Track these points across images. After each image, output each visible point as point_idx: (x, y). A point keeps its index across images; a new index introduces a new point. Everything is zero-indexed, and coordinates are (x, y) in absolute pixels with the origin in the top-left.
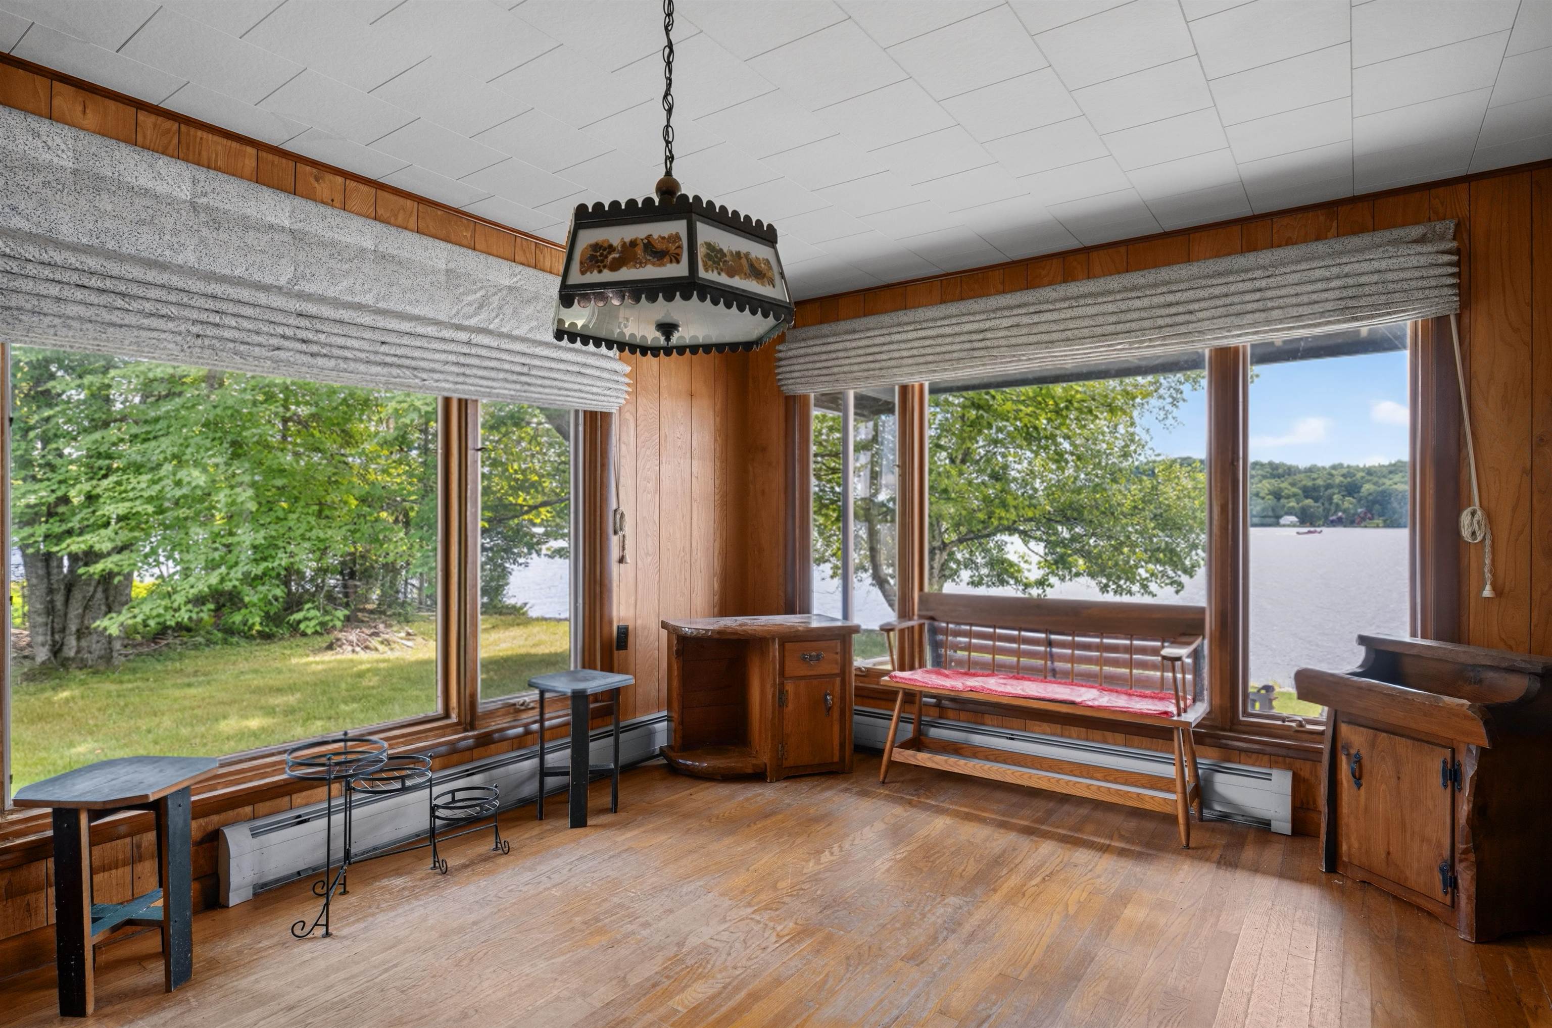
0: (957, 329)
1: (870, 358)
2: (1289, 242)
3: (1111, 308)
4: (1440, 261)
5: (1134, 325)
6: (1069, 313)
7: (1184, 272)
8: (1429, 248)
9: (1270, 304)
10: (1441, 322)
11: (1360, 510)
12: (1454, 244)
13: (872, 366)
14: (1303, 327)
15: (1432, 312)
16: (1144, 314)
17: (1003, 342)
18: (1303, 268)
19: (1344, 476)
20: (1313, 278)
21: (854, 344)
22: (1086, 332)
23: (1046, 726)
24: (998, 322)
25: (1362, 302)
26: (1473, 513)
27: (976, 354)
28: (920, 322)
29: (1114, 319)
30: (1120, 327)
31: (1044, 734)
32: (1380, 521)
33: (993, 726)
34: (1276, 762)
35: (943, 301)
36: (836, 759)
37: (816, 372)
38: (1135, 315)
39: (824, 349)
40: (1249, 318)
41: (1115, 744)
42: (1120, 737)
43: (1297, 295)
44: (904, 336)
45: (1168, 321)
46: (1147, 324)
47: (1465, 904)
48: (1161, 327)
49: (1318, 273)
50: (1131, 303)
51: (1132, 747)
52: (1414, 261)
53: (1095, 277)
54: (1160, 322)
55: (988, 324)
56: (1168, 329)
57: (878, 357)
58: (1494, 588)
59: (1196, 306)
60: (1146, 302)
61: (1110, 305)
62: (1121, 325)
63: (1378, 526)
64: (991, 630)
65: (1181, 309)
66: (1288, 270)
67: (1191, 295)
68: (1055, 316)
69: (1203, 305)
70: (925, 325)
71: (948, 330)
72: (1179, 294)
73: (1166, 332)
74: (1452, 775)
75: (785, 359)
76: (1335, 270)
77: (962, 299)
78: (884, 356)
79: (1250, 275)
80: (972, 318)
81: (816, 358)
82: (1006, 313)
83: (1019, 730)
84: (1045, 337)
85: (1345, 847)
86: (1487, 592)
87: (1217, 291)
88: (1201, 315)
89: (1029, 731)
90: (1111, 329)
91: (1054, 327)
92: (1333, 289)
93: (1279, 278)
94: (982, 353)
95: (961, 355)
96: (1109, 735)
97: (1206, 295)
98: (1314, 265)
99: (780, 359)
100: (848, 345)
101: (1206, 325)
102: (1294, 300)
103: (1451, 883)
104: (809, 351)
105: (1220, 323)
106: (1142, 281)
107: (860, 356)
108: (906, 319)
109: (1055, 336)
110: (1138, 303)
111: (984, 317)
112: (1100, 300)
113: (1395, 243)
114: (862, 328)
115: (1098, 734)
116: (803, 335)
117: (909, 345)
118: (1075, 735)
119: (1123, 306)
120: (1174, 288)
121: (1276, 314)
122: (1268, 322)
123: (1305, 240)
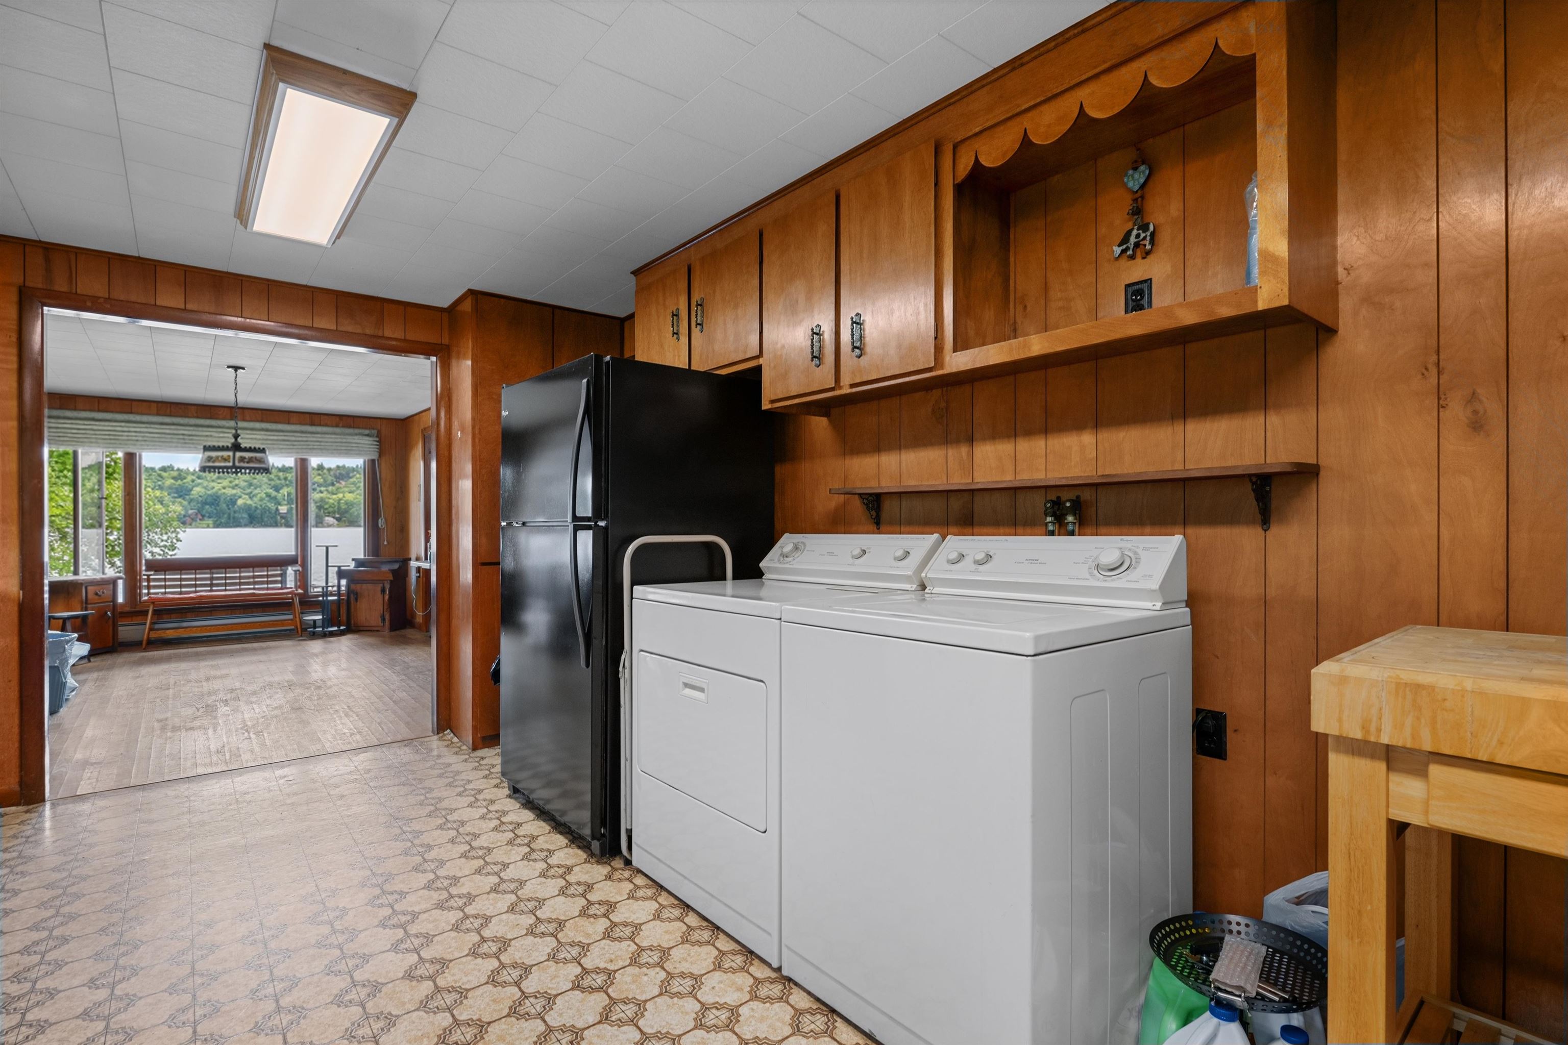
4: (373, 443)
8: (371, 439)
9: (323, 447)
10: (373, 461)
11: (190, 512)
12: (377, 439)
14: (334, 457)
15: (373, 457)
19: (174, 478)
20: (337, 441)
26: (382, 519)
32: (210, 522)
36: (111, 645)
38: (271, 442)
43: (332, 446)
45: (284, 447)
47: (387, 623)
50: (269, 436)
59: (296, 443)
63: (208, 527)
65: (289, 443)
72: (288, 437)
73: (283, 451)
74: (383, 591)
76: (344, 440)
79: (316, 435)
85: (352, 622)
86: (385, 543)
87: (303, 439)
88: (297, 447)
92: (344, 446)
93: (326, 439)
103: (384, 619)
110: (272, 437)
112: (255, 433)
113: (360, 434)
119: (266, 437)
123: (332, 426)
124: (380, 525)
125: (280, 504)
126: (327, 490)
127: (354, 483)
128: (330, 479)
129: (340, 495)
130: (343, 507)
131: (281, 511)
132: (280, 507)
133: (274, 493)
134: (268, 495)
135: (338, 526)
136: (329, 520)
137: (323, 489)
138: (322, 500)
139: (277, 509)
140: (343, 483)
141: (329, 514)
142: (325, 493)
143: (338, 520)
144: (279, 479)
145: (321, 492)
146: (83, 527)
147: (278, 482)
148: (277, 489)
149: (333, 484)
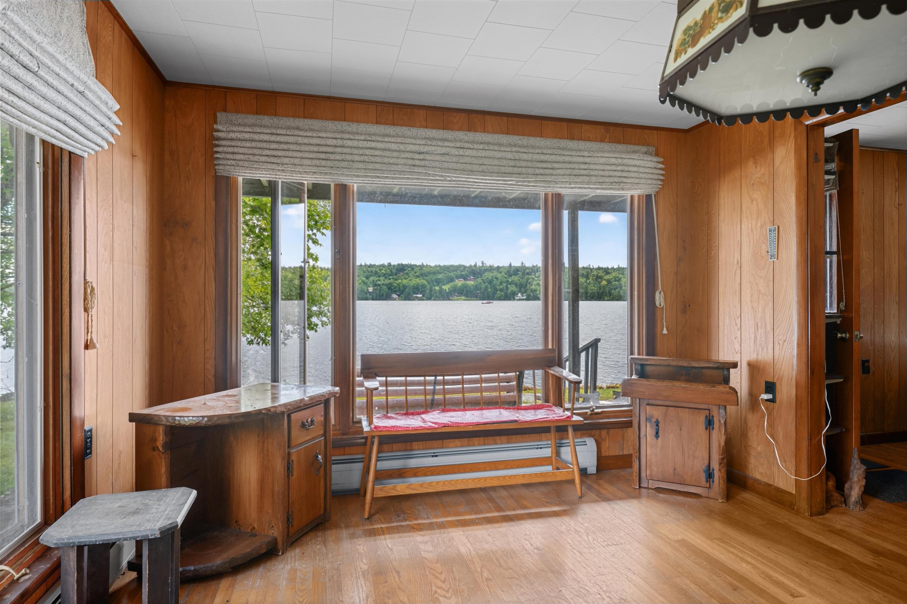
0: (402, 147)
1: (323, 156)
2: (589, 139)
3: (509, 155)
4: (658, 167)
5: (523, 170)
6: (484, 154)
7: (542, 143)
9: (592, 173)
12: (663, 160)
13: (324, 163)
14: (602, 189)
16: (530, 164)
17: (437, 164)
18: (606, 156)
20: (610, 163)
21: (306, 141)
22: (495, 169)
23: (457, 442)
24: (434, 148)
25: (629, 181)
26: (660, 293)
27: (416, 170)
28: (369, 135)
29: (512, 163)
30: (516, 170)
31: (456, 447)
33: (419, 449)
34: (584, 434)
35: (378, 122)
37: (263, 159)
38: (524, 164)
39: (273, 138)
40: (581, 179)
41: (502, 443)
42: (504, 438)
43: (603, 170)
44: (355, 143)
45: (542, 171)
46: (530, 171)
48: (537, 175)
49: (613, 161)
50: (522, 155)
51: (511, 443)
52: (649, 164)
53: (488, 132)
54: (538, 171)
55: (426, 149)
56: (541, 177)
57: (332, 157)
58: (667, 330)
60: (530, 157)
61: (509, 154)
62: (516, 168)
64: (422, 378)
65: (549, 166)
66: (599, 155)
67: (553, 158)
68: (474, 153)
69: (560, 165)
70: (374, 138)
71: (394, 147)
72: (548, 156)
73: (540, 178)
74: (709, 423)
75: (224, 139)
76: (620, 161)
77: (394, 124)
78: (337, 157)
79: (582, 154)
80: (413, 141)
81: (264, 145)
82: (440, 143)
83: (438, 448)
84: (469, 167)
86: (665, 331)
87: (567, 159)
88: (559, 171)
89: (446, 448)
90: (510, 170)
91: (475, 161)
92: (619, 171)
93: (596, 159)
94: (420, 170)
95: (404, 168)
96: (497, 438)
97: (561, 160)
98: (611, 156)
99: (219, 139)
100: (300, 140)
101: (560, 179)
102: (601, 173)
103: (710, 476)
104: (256, 137)
105: (567, 179)
106: (520, 142)
107: (312, 152)
108: (349, 129)
109: (475, 168)
110: (525, 156)
111: (423, 142)
112: (502, 149)
114: (306, 127)
115: (491, 439)
116: (240, 121)
117: (361, 152)
118: (476, 443)
119: (517, 156)
120: (545, 152)
121: (594, 179)
122: (589, 183)
123: (595, 140)
124: (657, 304)
125: (369, 287)
126: (393, 278)
127: (407, 274)
128: (394, 271)
129: (400, 281)
130: (402, 288)
131: (370, 291)
132: (369, 288)
133: (366, 281)
134: (363, 281)
135: (399, 300)
136: (395, 296)
137: (391, 277)
138: (390, 284)
139: (368, 290)
140: (402, 274)
141: (395, 292)
142: (392, 280)
143: (399, 295)
144: (369, 272)
145: (390, 279)
146: (282, 299)
147: (368, 274)
148: (367, 278)
149: (396, 275)
